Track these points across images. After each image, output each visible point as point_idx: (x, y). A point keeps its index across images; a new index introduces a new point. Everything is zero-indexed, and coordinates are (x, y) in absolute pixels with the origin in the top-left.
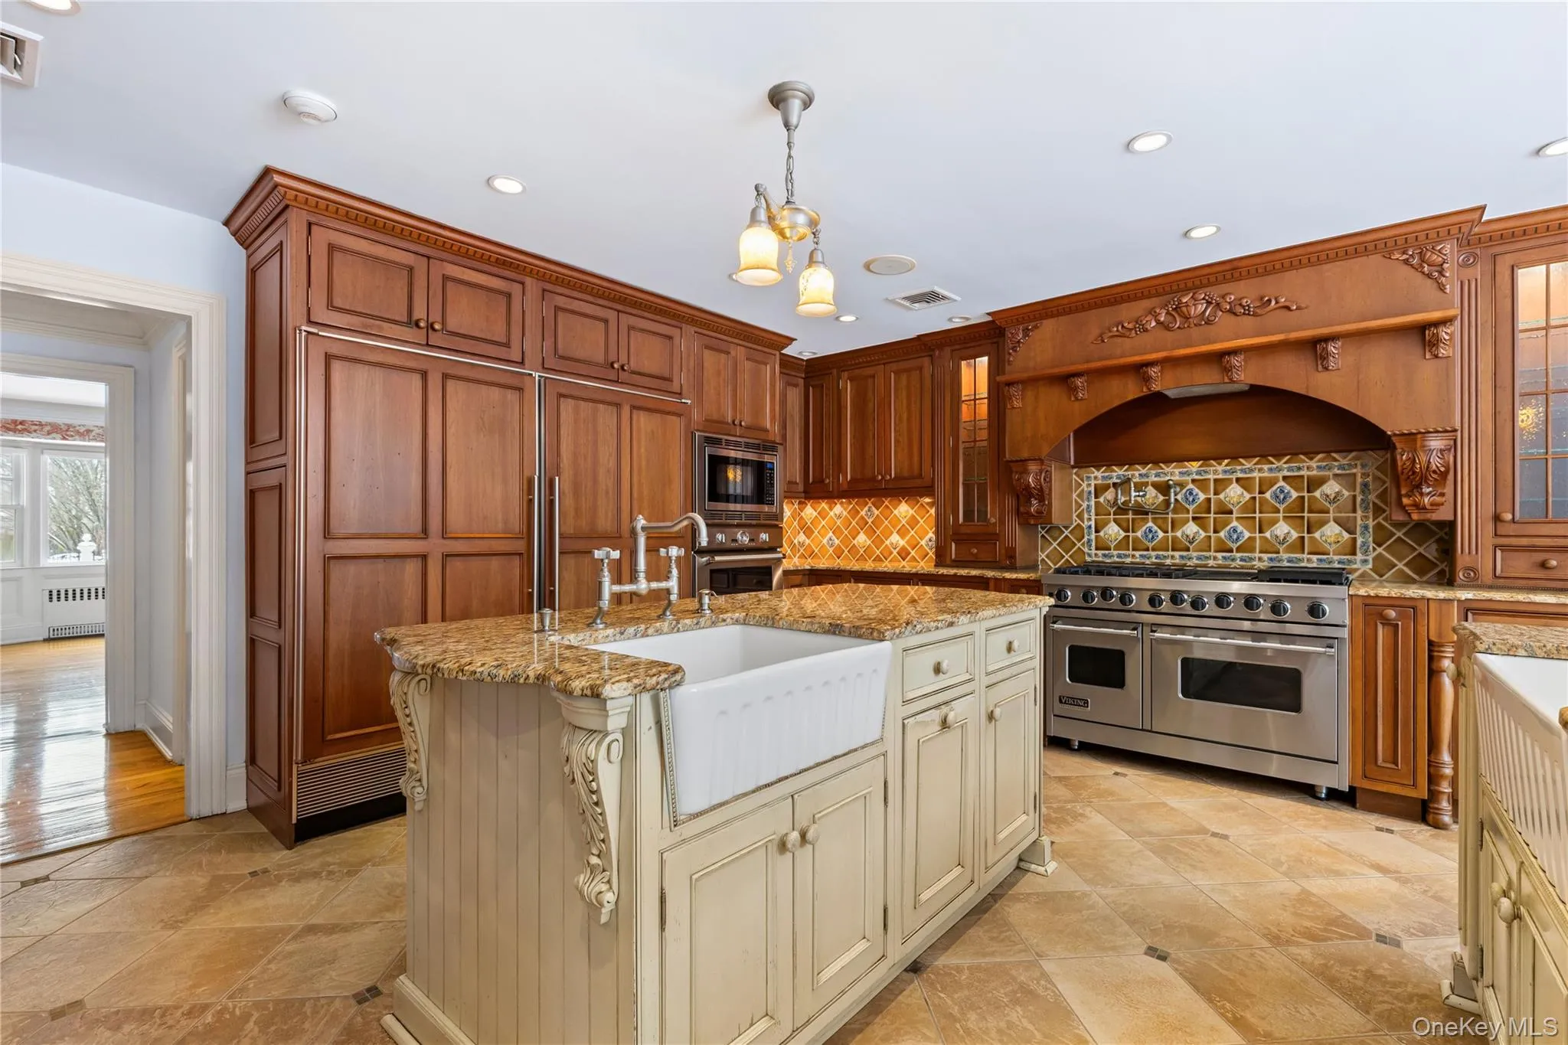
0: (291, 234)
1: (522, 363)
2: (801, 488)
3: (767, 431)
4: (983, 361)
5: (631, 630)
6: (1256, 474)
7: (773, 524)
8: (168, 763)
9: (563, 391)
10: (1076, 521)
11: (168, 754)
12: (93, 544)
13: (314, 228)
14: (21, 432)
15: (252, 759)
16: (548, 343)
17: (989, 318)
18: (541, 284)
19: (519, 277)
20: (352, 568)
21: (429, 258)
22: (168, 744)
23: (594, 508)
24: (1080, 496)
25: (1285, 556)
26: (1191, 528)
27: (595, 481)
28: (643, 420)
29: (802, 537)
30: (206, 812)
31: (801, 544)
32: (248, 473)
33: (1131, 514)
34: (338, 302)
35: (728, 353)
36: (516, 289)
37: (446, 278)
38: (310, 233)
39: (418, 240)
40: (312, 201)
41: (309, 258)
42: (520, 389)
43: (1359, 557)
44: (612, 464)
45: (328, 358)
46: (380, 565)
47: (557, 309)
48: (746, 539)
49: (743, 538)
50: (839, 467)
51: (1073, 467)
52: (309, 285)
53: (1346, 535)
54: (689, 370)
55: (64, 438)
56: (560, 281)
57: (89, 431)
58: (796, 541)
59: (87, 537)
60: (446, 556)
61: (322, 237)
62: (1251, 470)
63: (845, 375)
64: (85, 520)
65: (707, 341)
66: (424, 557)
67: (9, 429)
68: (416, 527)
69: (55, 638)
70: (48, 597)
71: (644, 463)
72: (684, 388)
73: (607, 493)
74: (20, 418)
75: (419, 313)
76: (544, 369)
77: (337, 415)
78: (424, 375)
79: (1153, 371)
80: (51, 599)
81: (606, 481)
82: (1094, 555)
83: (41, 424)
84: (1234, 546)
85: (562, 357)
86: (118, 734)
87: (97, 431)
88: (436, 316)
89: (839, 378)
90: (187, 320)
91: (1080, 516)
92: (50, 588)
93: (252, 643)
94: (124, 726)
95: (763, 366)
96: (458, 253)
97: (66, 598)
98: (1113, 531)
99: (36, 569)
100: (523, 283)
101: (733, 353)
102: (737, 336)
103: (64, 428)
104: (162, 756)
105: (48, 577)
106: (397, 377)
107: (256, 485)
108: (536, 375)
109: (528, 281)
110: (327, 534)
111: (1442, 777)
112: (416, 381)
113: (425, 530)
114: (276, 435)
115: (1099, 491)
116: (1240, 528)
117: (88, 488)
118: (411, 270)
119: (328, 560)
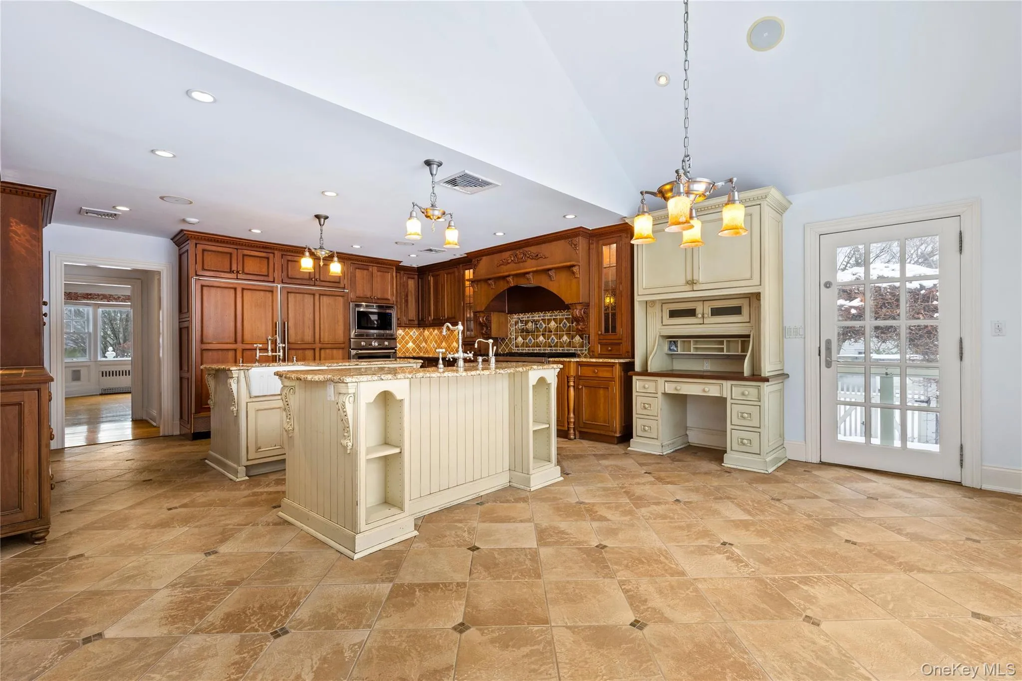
0: (190, 246)
1: (274, 282)
2: (416, 322)
3: (389, 300)
4: (472, 271)
5: (264, 365)
6: (558, 317)
7: (393, 338)
8: (155, 427)
9: (289, 291)
10: (509, 336)
11: (154, 424)
12: (113, 352)
13: (198, 245)
14: (90, 299)
15: (181, 417)
16: (285, 273)
17: (466, 255)
18: (281, 253)
19: (272, 251)
20: (210, 353)
21: (237, 249)
22: (155, 422)
23: (303, 332)
24: (510, 326)
25: (566, 348)
26: (541, 338)
27: (304, 323)
28: (325, 300)
29: (424, 344)
30: (166, 434)
31: (424, 347)
32: (179, 322)
33: (525, 332)
34: (206, 268)
35: (368, 270)
36: (271, 256)
37: (244, 255)
38: (196, 247)
39: (233, 244)
40: (197, 237)
41: (196, 255)
42: (272, 292)
43: (584, 348)
44: (311, 316)
45: (202, 286)
46: (220, 352)
47: (288, 261)
48: (376, 344)
49: (375, 344)
50: (430, 315)
51: (508, 314)
52: (196, 263)
53: (581, 340)
54: (348, 279)
55: (108, 301)
56: (287, 251)
57: (119, 297)
58: (421, 346)
59: (110, 349)
60: (243, 350)
61: (200, 247)
62: (557, 316)
63: (431, 274)
64: (108, 339)
65: (357, 266)
66: (235, 350)
67: (85, 298)
68: (232, 340)
69: (105, 393)
70: (101, 374)
71: (326, 316)
72: (346, 286)
73: (309, 327)
74: (89, 292)
75: (234, 268)
76: (283, 283)
77: (205, 304)
78: (235, 289)
79: (510, 279)
80: (103, 376)
81: (309, 323)
82: (515, 350)
83: (98, 295)
84: (553, 345)
85: (291, 278)
86: (136, 420)
87: (122, 297)
88: (240, 268)
89: (429, 275)
90: (159, 273)
91: (511, 334)
92: (103, 370)
93: (181, 379)
94: (139, 418)
95: (387, 274)
96: (248, 246)
97: (106, 376)
98: (520, 339)
99: (96, 361)
100: (274, 253)
101: (370, 269)
102: (372, 262)
103: (109, 296)
104: (152, 425)
105: (101, 365)
106: (226, 291)
107: (182, 326)
108: (279, 286)
109: (276, 252)
110: (202, 342)
111: (571, 422)
112: (232, 291)
113: (236, 342)
114: (186, 311)
115: (516, 323)
116: (554, 338)
117: (111, 321)
118: (231, 254)
119: (203, 350)
